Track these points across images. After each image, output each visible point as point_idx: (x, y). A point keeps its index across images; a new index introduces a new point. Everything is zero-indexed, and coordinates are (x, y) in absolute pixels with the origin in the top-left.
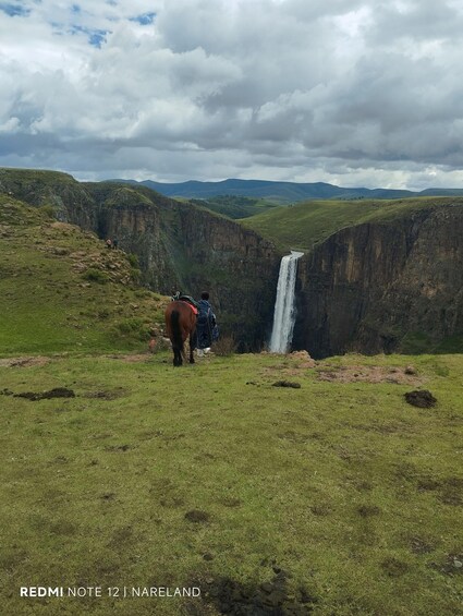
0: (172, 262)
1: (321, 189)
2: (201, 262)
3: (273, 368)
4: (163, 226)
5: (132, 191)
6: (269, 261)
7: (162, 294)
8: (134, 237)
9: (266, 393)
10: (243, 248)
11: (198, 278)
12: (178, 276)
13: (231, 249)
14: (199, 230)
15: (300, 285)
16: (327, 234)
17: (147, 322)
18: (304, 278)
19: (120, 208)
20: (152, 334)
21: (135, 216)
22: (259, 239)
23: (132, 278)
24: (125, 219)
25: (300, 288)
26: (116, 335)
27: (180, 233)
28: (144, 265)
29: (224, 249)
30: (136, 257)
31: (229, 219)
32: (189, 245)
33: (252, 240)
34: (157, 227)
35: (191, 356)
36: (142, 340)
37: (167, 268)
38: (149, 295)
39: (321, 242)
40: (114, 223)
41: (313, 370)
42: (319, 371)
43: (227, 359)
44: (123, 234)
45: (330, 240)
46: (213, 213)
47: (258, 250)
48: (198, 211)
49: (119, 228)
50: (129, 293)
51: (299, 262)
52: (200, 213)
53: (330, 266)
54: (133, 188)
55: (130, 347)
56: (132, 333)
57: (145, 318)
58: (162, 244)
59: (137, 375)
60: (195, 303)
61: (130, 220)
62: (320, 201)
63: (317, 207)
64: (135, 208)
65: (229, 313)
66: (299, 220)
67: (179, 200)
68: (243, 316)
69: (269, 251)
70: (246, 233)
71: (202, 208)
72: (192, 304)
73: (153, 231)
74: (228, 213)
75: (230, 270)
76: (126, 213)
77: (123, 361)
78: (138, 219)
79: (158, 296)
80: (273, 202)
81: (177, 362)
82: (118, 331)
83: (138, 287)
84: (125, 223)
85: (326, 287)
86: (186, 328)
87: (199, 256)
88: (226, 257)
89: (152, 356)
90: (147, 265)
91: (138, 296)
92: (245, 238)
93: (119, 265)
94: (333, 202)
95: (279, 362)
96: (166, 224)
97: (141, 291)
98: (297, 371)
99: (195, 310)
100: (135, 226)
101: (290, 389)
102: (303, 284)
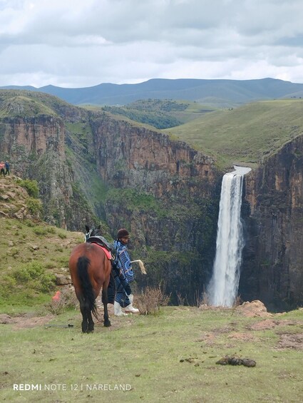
0: (82, 186)
1: (270, 86)
2: (119, 186)
3: (217, 331)
4: (68, 142)
5: (29, 99)
6: (207, 180)
7: (71, 229)
8: (32, 158)
9: (208, 376)
10: (173, 166)
11: (116, 206)
12: (90, 204)
13: (157, 168)
14: (115, 145)
15: (249, 209)
16: (280, 144)
17: (50, 267)
18: (253, 201)
19: (14, 122)
20: (58, 282)
21: (34, 131)
22: (192, 153)
23: (30, 210)
24: (21, 136)
25: (249, 213)
26: (10, 287)
27: (91, 150)
28: (45, 192)
29: (148, 168)
30: (34, 184)
31: (154, 129)
32: (103, 165)
33: (183, 155)
34: (62, 143)
35: (106, 317)
36: (44, 291)
37: (76, 196)
38: (53, 232)
39: (272, 154)
40: (7, 141)
41: (272, 332)
42: (280, 334)
43: (154, 319)
44: (18, 154)
45: (284, 150)
46: (133, 122)
47: (192, 168)
48: (114, 121)
49: (13, 147)
50: (27, 230)
51: (245, 180)
52: (116, 123)
53: (286, 184)
54: (30, 96)
55: (28, 300)
56: (32, 283)
57: (48, 261)
58: (69, 165)
59: (32, 348)
60: (108, 245)
61: (27, 136)
62: (268, 101)
63: (265, 109)
64: (33, 121)
65: (157, 248)
66: (243, 126)
67: (88, 108)
68: (175, 253)
69: (205, 168)
70: (176, 147)
71: (118, 117)
72: (105, 246)
73: (56, 148)
74: (152, 122)
75: (157, 193)
76: (21, 128)
77: (14, 327)
78: (37, 135)
79: (64, 232)
80: (209, 105)
81: (87, 327)
82: (13, 281)
83: (38, 221)
84: (20, 140)
85: (281, 210)
86: (97, 279)
87: (116, 178)
88: (151, 177)
89: (53, 319)
90: (49, 193)
91: (38, 234)
92: (174, 152)
93: (13, 195)
94: (286, 102)
95: (224, 323)
96: (73, 138)
97: (42, 227)
98: (250, 334)
99: (109, 254)
100: (34, 143)
101: (241, 369)
102: (252, 208)
